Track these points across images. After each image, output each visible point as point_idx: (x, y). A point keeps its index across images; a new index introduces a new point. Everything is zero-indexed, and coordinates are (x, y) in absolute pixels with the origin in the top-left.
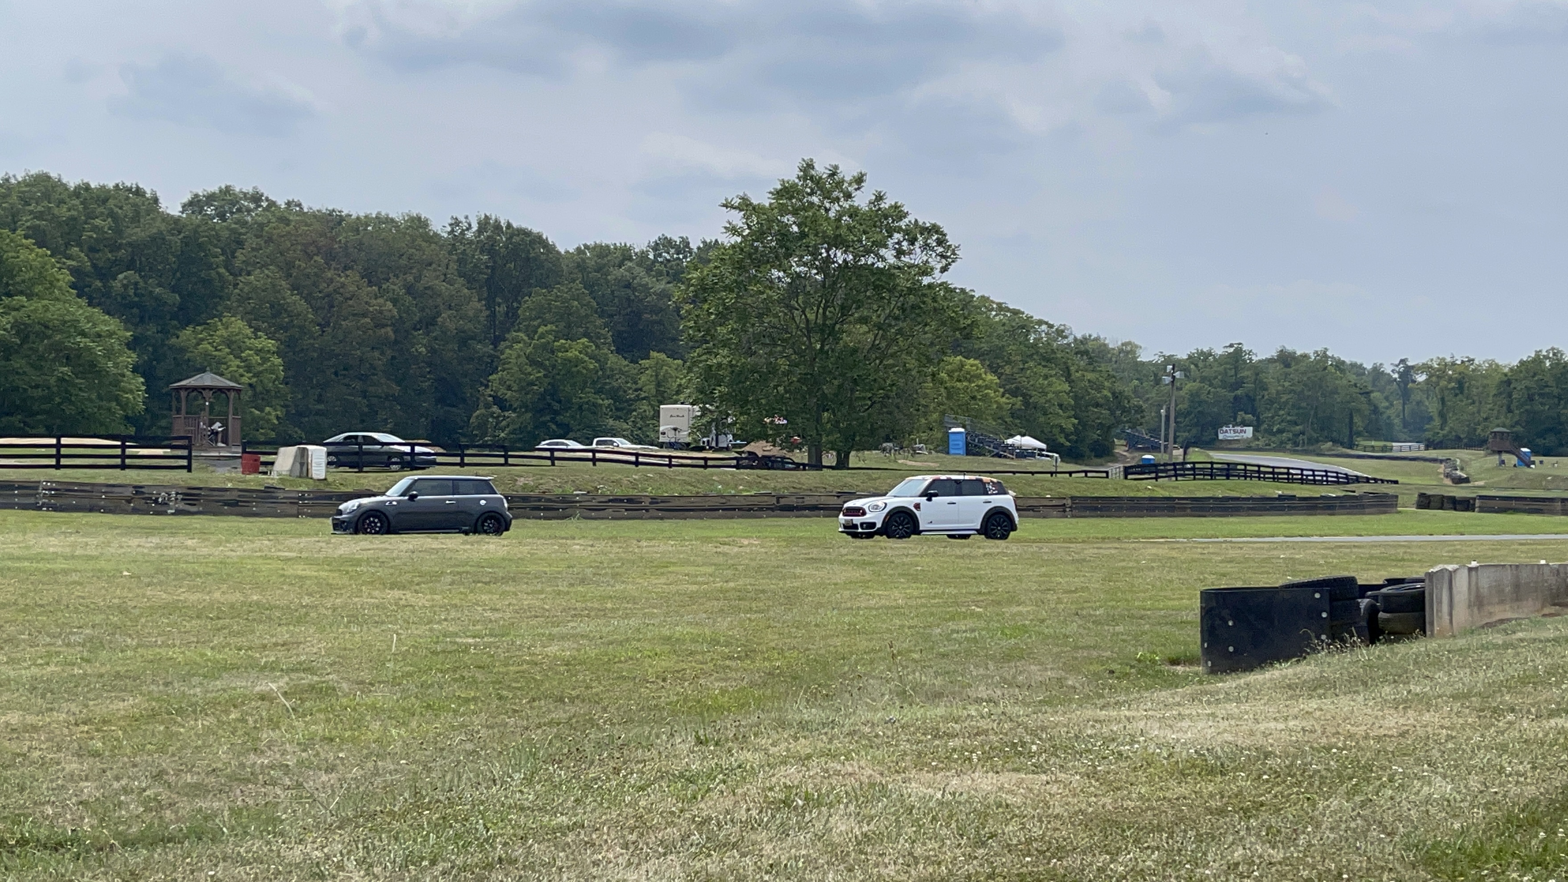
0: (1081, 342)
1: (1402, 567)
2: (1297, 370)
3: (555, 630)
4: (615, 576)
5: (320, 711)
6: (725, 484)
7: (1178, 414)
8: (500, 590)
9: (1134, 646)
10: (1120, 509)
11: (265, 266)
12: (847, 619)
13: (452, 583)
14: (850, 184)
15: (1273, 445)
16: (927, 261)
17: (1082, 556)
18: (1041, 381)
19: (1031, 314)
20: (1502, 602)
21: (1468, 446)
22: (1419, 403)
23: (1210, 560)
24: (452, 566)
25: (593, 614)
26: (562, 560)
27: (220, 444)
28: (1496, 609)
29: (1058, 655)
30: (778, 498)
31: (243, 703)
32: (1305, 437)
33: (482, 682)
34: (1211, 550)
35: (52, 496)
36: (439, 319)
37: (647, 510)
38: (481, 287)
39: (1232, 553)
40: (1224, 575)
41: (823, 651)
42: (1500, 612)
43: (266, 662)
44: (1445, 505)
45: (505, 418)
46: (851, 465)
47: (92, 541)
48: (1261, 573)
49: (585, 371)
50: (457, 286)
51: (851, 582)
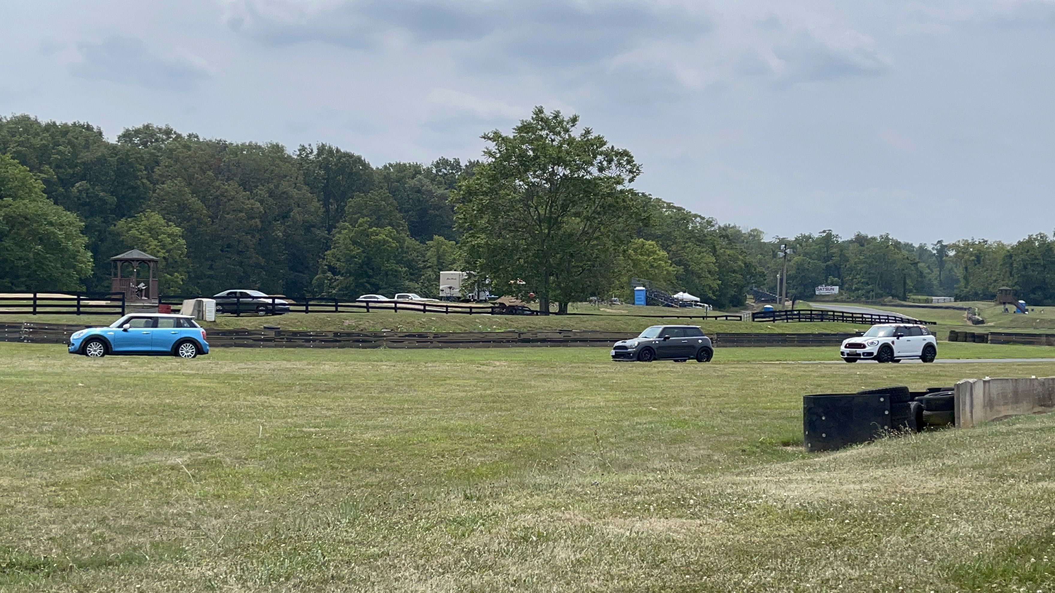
0: (723, 229)
1: (938, 380)
2: (868, 248)
3: (370, 423)
4: (410, 386)
5: (211, 477)
6: (484, 324)
7: (789, 277)
8: (332, 396)
9: (759, 433)
10: (749, 341)
11: (175, 178)
12: (566, 415)
13: (300, 391)
14: (568, 123)
15: (852, 298)
16: (620, 175)
17: (724, 373)
18: (696, 255)
19: (689, 210)
20: (1006, 404)
21: (983, 299)
22: (951, 270)
23: (810, 376)
24: (301, 380)
25: (395, 412)
26: (374, 376)
27: (144, 298)
28: (1002, 408)
29: (708, 440)
30: (520, 334)
31: (160, 472)
32: (874, 293)
33: (320, 457)
34: (810, 369)
35: (31, 333)
36: (292, 214)
37: (432, 342)
38: (320, 192)
39: (824, 371)
40: (819, 386)
41: (549, 437)
42: (1004, 411)
43: (175, 444)
44: (968, 339)
45: (336, 280)
46: (568, 312)
47: (58, 363)
48: (844, 384)
49: (389, 249)
50: (303, 191)
51: (568, 391)
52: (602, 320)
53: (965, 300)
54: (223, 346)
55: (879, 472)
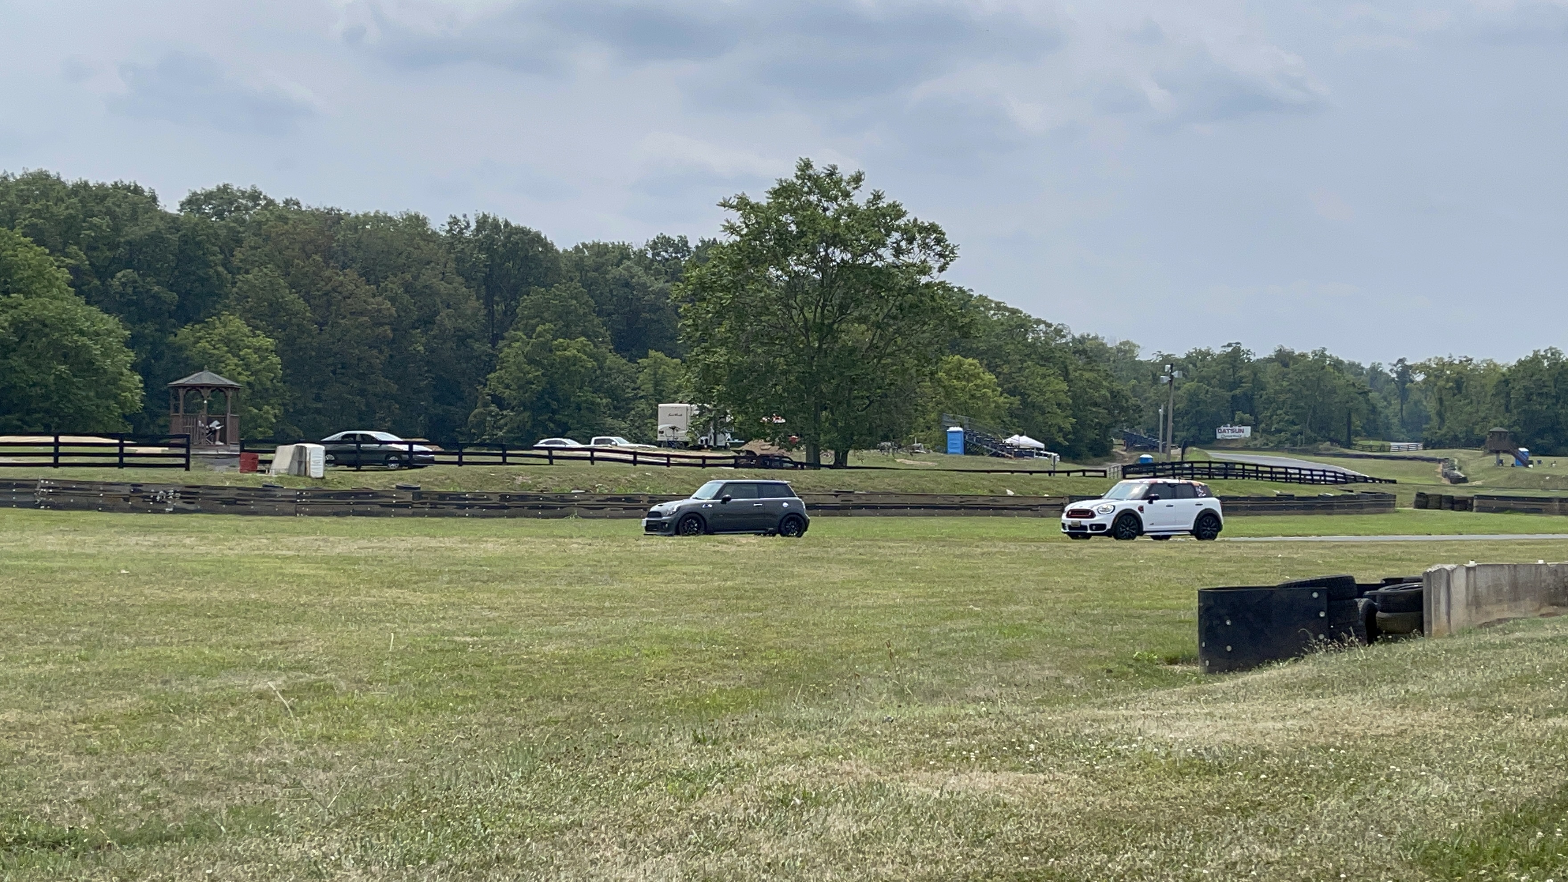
0: (1079, 341)
1: (1400, 566)
2: (1295, 370)
3: (553, 629)
4: (613, 574)
5: (318, 709)
7: (1176, 414)
8: (499, 589)
9: (1133, 645)
11: (264, 264)
12: (845, 618)
13: (450, 582)
14: (848, 183)
15: (1271, 445)
16: (925, 261)
17: (1080, 556)
18: (1039, 380)
19: (1029, 313)
20: (1500, 602)
21: (1466, 446)
22: (1417, 403)
23: (1208, 559)
24: (451, 564)
25: (590, 613)
26: (560, 559)
27: (218, 443)
28: (1494, 608)
29: (1056, 654)
31: (241, 702)
32: (1303, 437)
33: (480, 680)
34: (1209, 550)
35: (50, 494)
36: (438, 318)
38: (479, 286)
39: (1229, 553)
40: (1222, 575)
41: (820, 650)
42: (1498, 612)
43: (264, 661)
44: (1444, 505)
45: (504, 416)
46: (849, 465)
47: (91, 540)
48: (1262, 572)
49: (583, 370)
50: (455, 285)
51: (849, 581)
52: (900, 476)
53: (1440, 448)
54: (337, 514)
55: (1311, 704)
